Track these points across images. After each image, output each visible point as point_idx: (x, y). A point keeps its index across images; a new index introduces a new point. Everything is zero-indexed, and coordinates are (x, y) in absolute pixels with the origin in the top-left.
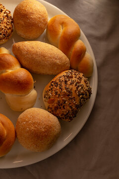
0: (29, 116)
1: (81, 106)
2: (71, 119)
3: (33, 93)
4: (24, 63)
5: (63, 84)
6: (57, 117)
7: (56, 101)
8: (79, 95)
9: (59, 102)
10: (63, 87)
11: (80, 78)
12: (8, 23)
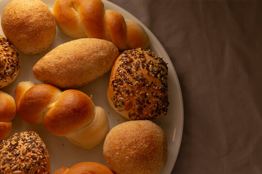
0: (117, 142)
1: (166, 86)
2: (165, 110)
3: (99, 111)
4: (62, 83)
5: (128, 76)
6: (148, 119)
7: (134, 102)
8: (156, 76)
9: (139, 100)
10: (131, 80)
11: (142, 56)
12: (6, 49)
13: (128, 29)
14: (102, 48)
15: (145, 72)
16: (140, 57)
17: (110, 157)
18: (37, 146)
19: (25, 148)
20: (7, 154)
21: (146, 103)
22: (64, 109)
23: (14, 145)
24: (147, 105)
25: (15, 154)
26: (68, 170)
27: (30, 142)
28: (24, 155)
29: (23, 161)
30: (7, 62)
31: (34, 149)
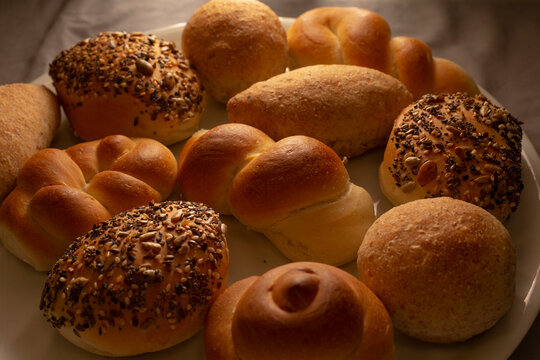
3: (357, 191)
5: (431, 119)
7: (442, 166)
8: (494, 126)
10: (438, 123)
15: (471, 114)
17: (372, 257)
19: (180, 213)
20: (137, 216)
21: (468, 173)
23: (157, 207)
24: (471, 177)
27: (193, 209)
28: (175, 221)
29: (169, 230)
30: (179, 84)
31: (199, 219)
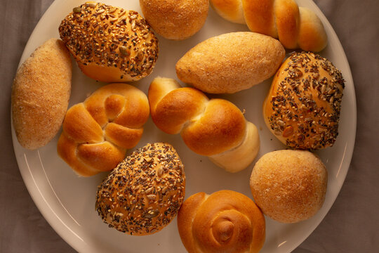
0: (269, 176)
1: (339, 113)
2: (331, 141)
5: (294, 96)
6: (309, 150)
7: (296, 129)
8: (328, 100)
9: (303, 129)
10: (297, 101)
11: (315, 69)
12: (145, 36)
13: (303, 26)
14: (266, 53)
15: (315, 93)
16: (312, 71)
17: (258, 192)
18: (174, 167)
19: (161, 167)
20: (140, 172)
21: (310, 132)
22: (212, 129)
23: (149, 163)
24: (311, 134)
25: (150, 174)
26: (207, 197)
27: (167, 160)
28: (159, 176)
29: (158, 183)
30: (146, 54)
31: (171, 170)
